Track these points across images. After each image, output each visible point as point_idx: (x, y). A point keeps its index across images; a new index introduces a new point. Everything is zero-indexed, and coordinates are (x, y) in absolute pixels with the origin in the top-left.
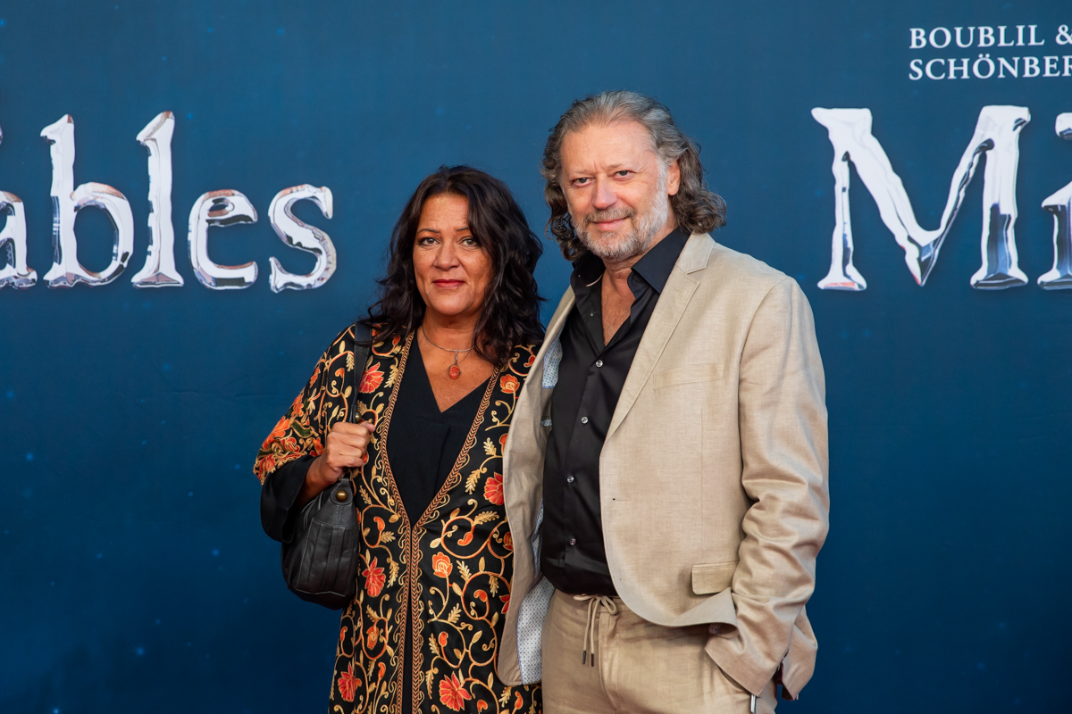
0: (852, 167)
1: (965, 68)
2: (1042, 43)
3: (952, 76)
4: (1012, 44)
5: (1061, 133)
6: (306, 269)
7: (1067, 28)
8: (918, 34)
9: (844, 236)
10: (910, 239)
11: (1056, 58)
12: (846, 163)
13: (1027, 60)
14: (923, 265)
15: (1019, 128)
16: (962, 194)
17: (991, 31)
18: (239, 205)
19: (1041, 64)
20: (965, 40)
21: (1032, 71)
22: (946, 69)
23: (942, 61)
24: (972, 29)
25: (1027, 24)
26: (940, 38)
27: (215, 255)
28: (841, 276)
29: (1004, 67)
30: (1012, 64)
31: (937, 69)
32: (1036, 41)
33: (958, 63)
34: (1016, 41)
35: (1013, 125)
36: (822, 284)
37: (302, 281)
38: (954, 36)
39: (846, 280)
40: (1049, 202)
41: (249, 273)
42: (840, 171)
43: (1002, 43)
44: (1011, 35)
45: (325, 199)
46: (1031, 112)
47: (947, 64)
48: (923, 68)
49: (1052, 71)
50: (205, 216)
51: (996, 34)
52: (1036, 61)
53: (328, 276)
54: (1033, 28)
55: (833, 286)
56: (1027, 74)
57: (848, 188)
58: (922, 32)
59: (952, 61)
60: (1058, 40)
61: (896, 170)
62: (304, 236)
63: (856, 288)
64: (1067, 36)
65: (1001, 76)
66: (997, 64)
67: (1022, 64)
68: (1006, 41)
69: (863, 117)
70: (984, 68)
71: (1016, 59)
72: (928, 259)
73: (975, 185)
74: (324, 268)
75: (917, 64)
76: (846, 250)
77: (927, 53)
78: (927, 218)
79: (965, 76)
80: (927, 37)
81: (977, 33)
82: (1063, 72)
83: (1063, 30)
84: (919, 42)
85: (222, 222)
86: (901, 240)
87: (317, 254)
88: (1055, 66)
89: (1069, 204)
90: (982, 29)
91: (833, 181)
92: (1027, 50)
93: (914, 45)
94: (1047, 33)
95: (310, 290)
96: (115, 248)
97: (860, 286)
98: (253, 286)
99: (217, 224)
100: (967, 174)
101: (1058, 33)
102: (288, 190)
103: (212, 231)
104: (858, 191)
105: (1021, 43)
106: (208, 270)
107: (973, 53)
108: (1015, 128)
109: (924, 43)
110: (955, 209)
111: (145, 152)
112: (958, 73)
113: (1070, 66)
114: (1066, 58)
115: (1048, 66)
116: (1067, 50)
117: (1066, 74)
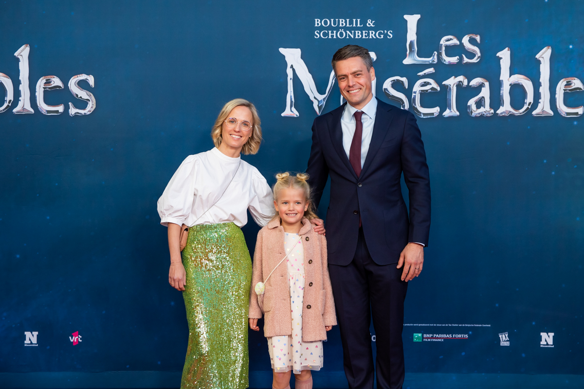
0: (294, 70)
1: (335, 34)
2: (362, 26)
3: (330, 37)
4: (351, 26)
6: (84, 108)
7: (371, 21)
8: (318, 21)
9: (291, 96)
10: (315, 98)
11: (367, 31)
12: (292, 69)
13: (357, 32)
14: (320, 108)
17: (344, 21)
18: (56, 82)
19: (362, 34)
20: (335, 24)
21: (358, 36)
22: (328, 34)
23: (327, 31)
24: (337, 20)
25: (356, 19)
26: (326, 23)
27: (47, 101)
28: (290, 111)
29: (349, 34)
30: (352, 33)
31: (325, 34)
32: (360, 25)
33: (332, 33)
34: (353, 25)
36: (283, 115)
37: (82, 112)
38: (331, 22)
39: (292, 113)
41: (61, 109)
42: (289, 72)
43: (348, 25)
44: (351, 23)
45: (91, 80)
47: (328, 32)
48: (320, 34)
49: (366, 36)
50: (43, 86)
51: (346, 22)
52: (360, 32)
53: (92, 110)
54: (359, 20)
55: (287, 115)
56: (357, 37)
57: (292, 78)
58: (319, 20)
59: (330, 32)
60: (368, 25)
61: (310, 72)
62: (83, 94)
63: (295, 116)
64: (370, 23)
65: (348, 37)
66: (346, 33)
67: (355, 33)
69: (297, 52)
70: (341, 34)
71: (353, 31)
72: (322, 105)
74: (91, 107)
75: (317, 32)
76: (291, 102)
77: (321, 28)
78: (321, 91)
79: (335, 37)
80: (321, 22)
81: (339, 21)
82: (369, 37)
83: (369, 21)
84: (318, 24)
85: (49, 88)
86: (312, 98)
87: (88, 101)
88: (366, 34)
90: (341, 20)
91: (287, 76)
92: (357, 28)
93: (316, 25)
94: (364, 22)
95: (85, 116)
96: (6, 98)
97: (296, 115)
98: (62, 114)
99: (47, 89)
101: (367, 22)
102: (76, 76)
103: (45, 92)
104: (296, 79)
105: (354, 25)
106: (44, 107)
107: (337, 29)
109: (320, 24)
110: (331, 87)
111: (18, 60)
112: (332, 36)
113: (372, 35)
114: (371, 32)
115: (364, 34)
116: (371, 28)
117: (371, 37)
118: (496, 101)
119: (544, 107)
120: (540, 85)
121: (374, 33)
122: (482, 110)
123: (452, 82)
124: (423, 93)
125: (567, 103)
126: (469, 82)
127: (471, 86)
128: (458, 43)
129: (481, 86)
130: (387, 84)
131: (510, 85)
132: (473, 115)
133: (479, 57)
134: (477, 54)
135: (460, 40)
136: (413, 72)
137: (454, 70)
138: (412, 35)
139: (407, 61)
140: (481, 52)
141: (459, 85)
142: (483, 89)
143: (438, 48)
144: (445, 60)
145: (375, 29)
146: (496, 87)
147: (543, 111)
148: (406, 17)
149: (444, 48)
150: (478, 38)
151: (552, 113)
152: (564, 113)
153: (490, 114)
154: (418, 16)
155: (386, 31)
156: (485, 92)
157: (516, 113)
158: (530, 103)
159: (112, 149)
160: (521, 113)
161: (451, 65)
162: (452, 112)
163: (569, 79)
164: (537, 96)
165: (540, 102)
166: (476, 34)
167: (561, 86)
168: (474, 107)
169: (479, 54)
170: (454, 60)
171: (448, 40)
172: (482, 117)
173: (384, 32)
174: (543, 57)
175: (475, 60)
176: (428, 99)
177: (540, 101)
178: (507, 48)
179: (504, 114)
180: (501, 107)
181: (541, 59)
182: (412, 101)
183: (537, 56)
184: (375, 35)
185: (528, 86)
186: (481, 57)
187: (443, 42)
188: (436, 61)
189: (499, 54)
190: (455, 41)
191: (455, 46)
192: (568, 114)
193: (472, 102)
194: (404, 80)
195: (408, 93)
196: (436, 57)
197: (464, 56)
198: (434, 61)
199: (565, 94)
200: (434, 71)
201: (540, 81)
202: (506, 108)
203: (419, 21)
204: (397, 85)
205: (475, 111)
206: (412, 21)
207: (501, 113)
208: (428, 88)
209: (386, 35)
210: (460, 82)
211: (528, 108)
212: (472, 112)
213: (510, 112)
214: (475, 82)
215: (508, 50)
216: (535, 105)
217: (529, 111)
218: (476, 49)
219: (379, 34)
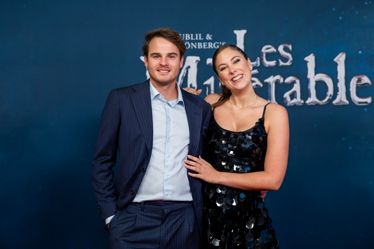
2: (203, 39)
4: (194, 39)
5: (209, 64)
7: (209, 35)
13: (199, 44)
15: (197, 63)
16: (182, 81)
17: (189, 35)
19: (203, 45)
21: (200, 47)
24: (184, 35)
25: (198, 33)
29: (193, 46)
30: (195, 44)
32: (201, 38)
34: (196, 38)
35: (195, 61)
40: (206, 83)
43: (192, 39)
44: (194, 37)
46: (200, 58)
49: (206, 47)
51: (190, 36)
52: (201, 44)
54: (200, 35)
56: (199, 47)
60: (207, 38)
65: (192, 48)
66: (191, 45)
68: (193, 38)
71: (196, 43)
73: (185, 78)
83: (208, 36)
88: (206, 45)
89: (211, 83)
90: (186, 35)
91: (146, 77)
92: (199, 41)
94: (204, 36)
100: (183, 76)
101: (206, 36)
105: (197, 39)
108: (196, 62)
113: (210, 45)
114: (209, 43)
115: (204, 45)
116: (209, 41)
117: (209, 47)
118: (305, 94)
119: (341, 98)
120: (338, 81)
121: (212, 44)
122: (294, 101)
123: (271, 80)
125: (359, 95)
126: (284, 80)
127: (286, 83)
128: (275, 50)
129: (294, 82)
131: (316, 82)
132: (288, 104)
133: (291, 61)
134: (289, 58)
135: (277, 48)
137: (273, 71)
140: (293, 57)
141: (277, 82)
142: (295, 85)
143: (260, 55)
144: (265, 64)
145: (213, 41)
146: (305, 83)
147: (341, 101)
148: (236, 32)
149: (264, 55)
150: (290, 47)
151: (347, 102)
152: (357, 102)
153: (301, 103)
154: (244, 32)
155: (220, 43)
156: (297, 87)
157: (321, 103)
158: (330, 95)
159: (13, 136)
160: (324, 103)
161: (270, 67)
163: (360, 77)
164: (336, 90)
165: (338, 95)
166: (289, 44)
167: (354, 81)
168: (288, 99)
169: (291, 59)
170: (273, 63)
171: (268, 49)
172: (295, 106)
173: (219, 43)
174: (339, 61)
175: (288, 63)
177: (338, 93)
178: (312, 55)
179: (311, 104)
180: (309, 99)
181: (338, 62)
183: (335, 60)
184: (213, 46)
185: (329, 82)
186: (293, 62)
187: (264, 50)
188: (259, 64)
189: (306, 59)
190: (273, 50)
191: (273, 53)
192: (360, 103)
193: (287, 95)
196: (259, 62)
197: (280, 61)
198: (257, 65)
199: (358, 88)
200: (258, 72)
201: (339, 78)
202: (313, 99)
203: (246, 36)
205: (289, 102)
206: (240, 34)
207: (310, 103)
210: (278, 80)
211: (329, 99)
212: (287, 103)
213: (316, 102)
214: (289, 79)
215: (313, 55)
216: (334, 96)
217: (330, 101)
218: (289, 55)
219: (216, 45)
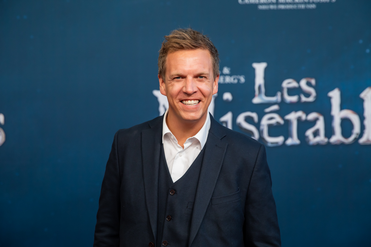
118: (329, 132)
120: (364, 118)
123: (293, 117)
124: (270, 126)
130: (241, 119)
135: (298, 81)
136: (261, 109)
137: (294, 107)
138: (259, 80)
139: (256, 100)
141: (299, 119)
143: (281, 90)
145: (230, 75)
146: (329, 120)
148: (255, 65)
156: (320, 125)
161: (292, 104)
162: (294, 140)
166: (312, 77)
170: (294, 99)
171: (289, 83)
172: (318, 145)
175: (311, 99)
176: (274, 130)
182: (261, 132)
186: (317, 97)
193: (309, 133)
194: (254, 115)
195: (258, 125)
202: (337, 137)
203: (266, 70)
204: (249, 120)
206: (260, 68)
208: (273, 122)
209: (239, 80)
217: (356, 140)
218: (312, 90)
219: (234, 79)
